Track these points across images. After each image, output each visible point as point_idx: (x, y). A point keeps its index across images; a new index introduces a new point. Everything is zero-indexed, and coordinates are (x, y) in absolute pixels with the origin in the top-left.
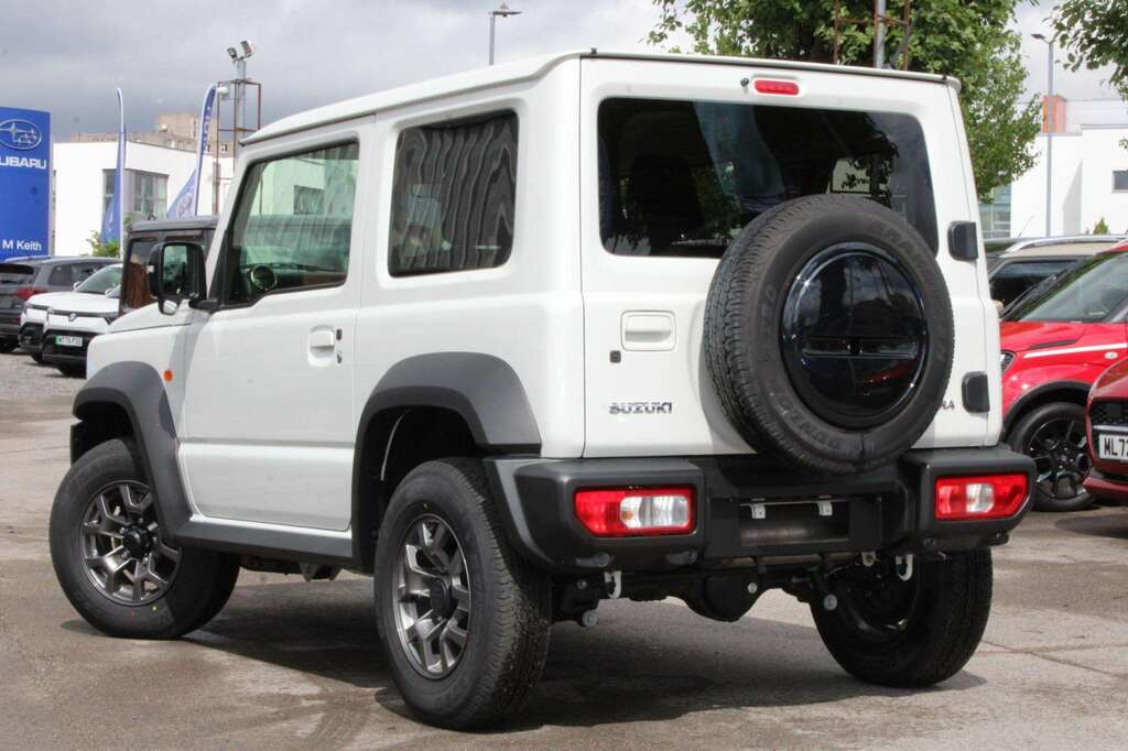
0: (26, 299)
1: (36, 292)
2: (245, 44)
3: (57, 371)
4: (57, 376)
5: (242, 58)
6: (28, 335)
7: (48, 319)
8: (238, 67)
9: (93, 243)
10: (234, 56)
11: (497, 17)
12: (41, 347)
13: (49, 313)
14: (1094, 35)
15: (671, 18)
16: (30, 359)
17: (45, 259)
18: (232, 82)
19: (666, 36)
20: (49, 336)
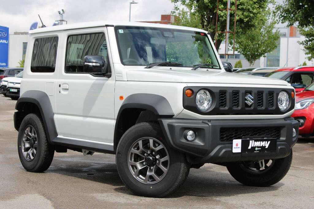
0: (2, 79)
1: (5, 77)
2: (63, 10)
3: (10, 98)
4: (10, 100)
5: (62, 14)
6: (2, 88)
7: (8, 84)
8: (61, 16)
9: (20, 64)
10: (60, 13)
11: (132, 4)
12: (6, 92)
13: (8, 83)
14: (283, 15)
15: (177, 7)
16: (3, 95)
17: (7, 68)
18: (59, 20)
19: (175, 12)
20: (8, 89)
